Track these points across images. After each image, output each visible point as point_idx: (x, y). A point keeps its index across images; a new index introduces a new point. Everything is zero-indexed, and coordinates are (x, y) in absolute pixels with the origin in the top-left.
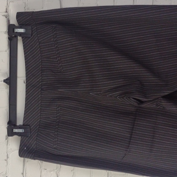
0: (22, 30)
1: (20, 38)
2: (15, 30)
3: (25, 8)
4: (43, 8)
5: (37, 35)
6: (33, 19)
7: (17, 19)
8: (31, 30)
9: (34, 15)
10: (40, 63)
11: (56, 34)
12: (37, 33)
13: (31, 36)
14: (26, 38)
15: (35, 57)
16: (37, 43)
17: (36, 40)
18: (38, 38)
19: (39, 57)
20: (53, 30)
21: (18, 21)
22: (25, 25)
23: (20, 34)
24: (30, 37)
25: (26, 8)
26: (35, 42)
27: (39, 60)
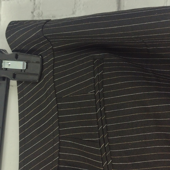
0: (19, 65)
1: (13, 83)
2: (3, 64)
3: (32, 13)
4: (74, 13)
5: (54, 79)
6: (46, 37)
7: (7, 37)
8: (39, 65)
9: (48, 27)
10: (54, 149)
11: (102, 76)
12: (53, 72)
13: (40, 80)
14: (27, 82)
15: (45, 134)
16: (51, 98)
17: (50, 91)
18: (54, 85)
19: (54, 135)
20: (94, 67)
21: (9, 41)
22: (28, 53)
23: (15, 74)
24: (38, 83)
25: (35, 14)
26: (47, 95)
27: (54, 142)
